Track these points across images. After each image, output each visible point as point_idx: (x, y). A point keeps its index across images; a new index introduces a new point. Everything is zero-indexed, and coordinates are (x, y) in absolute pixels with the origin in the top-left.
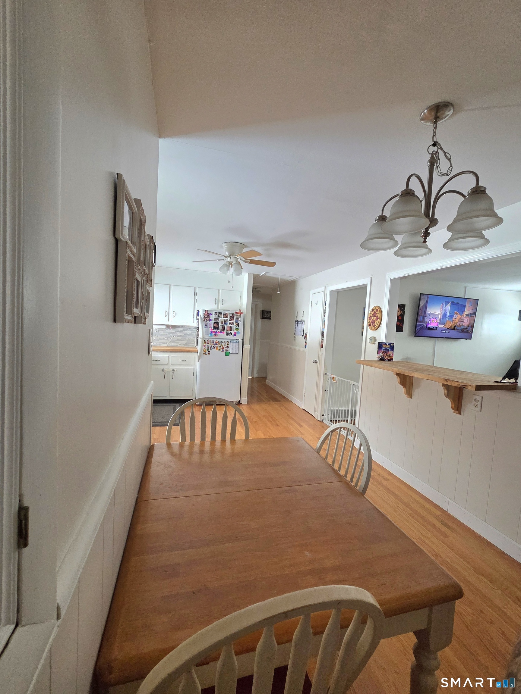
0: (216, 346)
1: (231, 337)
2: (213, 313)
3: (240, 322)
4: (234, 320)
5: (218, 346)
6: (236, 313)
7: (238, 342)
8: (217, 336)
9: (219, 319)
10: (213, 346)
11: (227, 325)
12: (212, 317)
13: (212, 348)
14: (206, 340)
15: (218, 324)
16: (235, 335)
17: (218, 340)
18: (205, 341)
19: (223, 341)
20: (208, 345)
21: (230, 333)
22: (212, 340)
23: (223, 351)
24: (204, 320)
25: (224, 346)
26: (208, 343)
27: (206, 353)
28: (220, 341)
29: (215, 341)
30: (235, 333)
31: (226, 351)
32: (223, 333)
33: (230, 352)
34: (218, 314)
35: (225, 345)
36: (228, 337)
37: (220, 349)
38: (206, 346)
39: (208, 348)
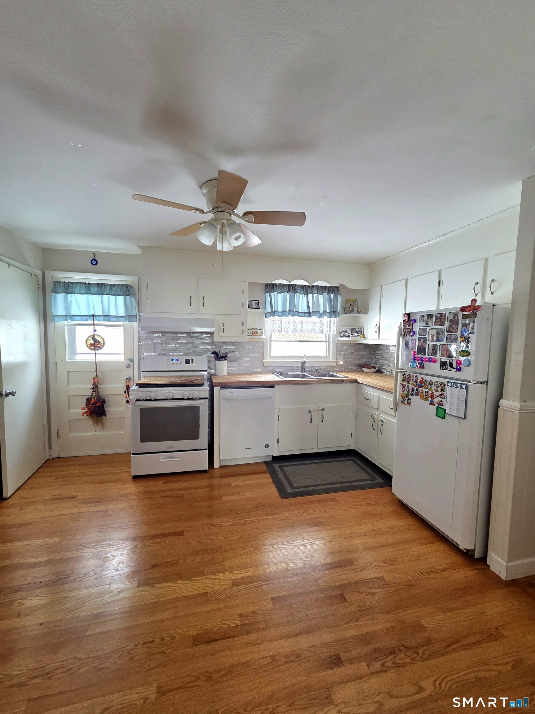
0: (420, 389)
1: (451, 373)
2: (418, 318)
3: (474, 333)
4: (458, 330)
5: (424, 390)
6: (463, 309)
7: (465, 387)
8: (423, 368)
9: (428, 328)
10: (415, 388)
11: (442, 343)
12: (417, 327)
13: (415, 392)
14: (407, 374)
15: (425, 341)
16: (459, 370)
17: (426, 378)
18: (404, 376)
19: (434, 380)
20: (408, 386)
21: (448, 362)
22: (415, 375)
23: (432, 404)
24: (404, 334)
25: (435, 393)
26: (408, 382)
27: (404, 401)
28: (429, 379)
29: (420, 377)
30: (459, 363)
31: (439, 404)
32: (435, 362)
33: (445, 410)
34: (425, 318)
35: (437, 391)
36: (444, 373)
37: (426, 398)
38: (406, 387)
39: (408, 392)
